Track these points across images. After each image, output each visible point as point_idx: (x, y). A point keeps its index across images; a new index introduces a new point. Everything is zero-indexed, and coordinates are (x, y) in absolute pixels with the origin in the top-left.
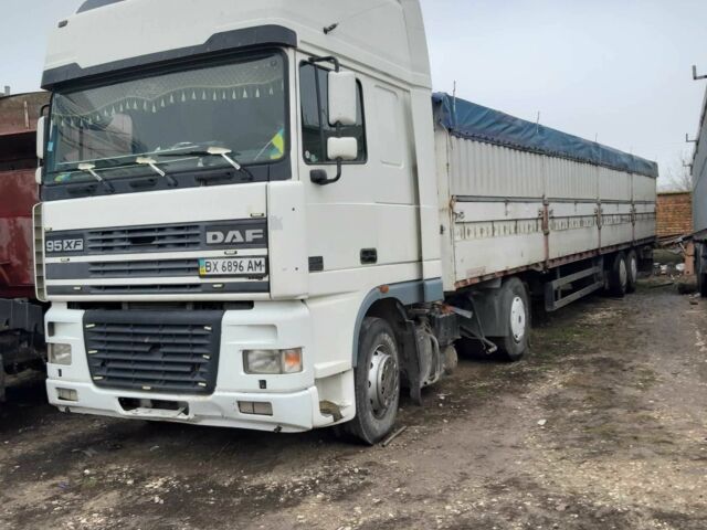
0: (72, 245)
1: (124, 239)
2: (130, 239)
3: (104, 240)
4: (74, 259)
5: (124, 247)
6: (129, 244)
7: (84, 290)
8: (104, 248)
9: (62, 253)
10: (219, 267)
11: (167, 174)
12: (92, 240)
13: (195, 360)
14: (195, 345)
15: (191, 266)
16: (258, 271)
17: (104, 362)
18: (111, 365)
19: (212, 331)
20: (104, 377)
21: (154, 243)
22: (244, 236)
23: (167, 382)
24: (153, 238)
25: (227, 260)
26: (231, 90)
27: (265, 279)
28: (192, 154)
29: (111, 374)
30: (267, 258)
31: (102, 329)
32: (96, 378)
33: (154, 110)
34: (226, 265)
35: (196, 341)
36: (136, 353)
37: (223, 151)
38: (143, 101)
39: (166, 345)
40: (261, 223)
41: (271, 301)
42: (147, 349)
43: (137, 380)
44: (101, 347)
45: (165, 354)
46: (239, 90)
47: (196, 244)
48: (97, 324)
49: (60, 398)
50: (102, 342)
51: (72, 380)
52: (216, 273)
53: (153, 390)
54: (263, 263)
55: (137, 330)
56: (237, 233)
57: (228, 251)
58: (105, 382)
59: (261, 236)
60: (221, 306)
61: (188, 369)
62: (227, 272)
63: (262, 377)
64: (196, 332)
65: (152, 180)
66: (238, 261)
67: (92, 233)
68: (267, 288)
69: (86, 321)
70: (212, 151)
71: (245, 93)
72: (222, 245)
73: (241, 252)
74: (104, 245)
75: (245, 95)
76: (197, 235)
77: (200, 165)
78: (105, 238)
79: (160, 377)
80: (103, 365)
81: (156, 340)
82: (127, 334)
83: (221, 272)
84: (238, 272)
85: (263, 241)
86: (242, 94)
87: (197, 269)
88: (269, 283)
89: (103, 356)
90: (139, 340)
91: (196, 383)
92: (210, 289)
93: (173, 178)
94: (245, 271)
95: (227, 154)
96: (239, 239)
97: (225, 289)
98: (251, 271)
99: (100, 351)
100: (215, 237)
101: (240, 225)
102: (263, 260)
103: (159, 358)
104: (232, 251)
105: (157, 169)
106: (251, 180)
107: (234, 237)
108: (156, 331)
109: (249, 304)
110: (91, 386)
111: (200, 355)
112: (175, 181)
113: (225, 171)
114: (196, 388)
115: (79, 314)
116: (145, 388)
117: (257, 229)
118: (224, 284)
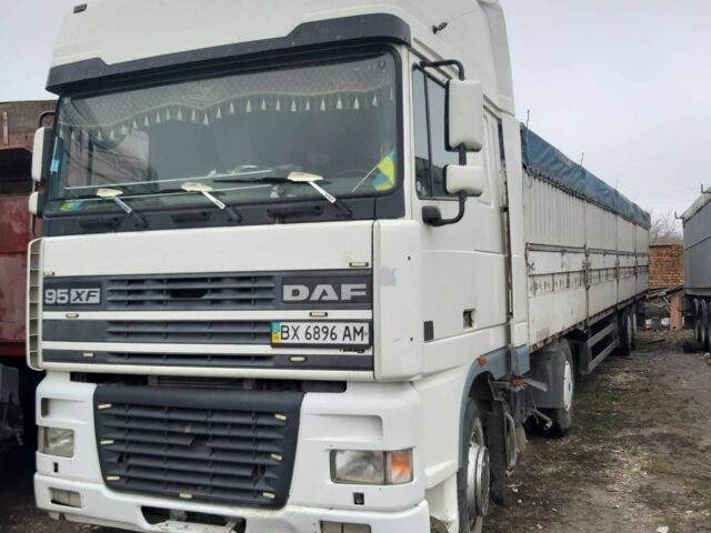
0: (84, 296)
1: (160, 291)
2: (169, 292)
3: (130, 292)
4: (85, 316)
5: (160, 302)
6: (167, 297)
7: (98, 357)
8: (130, 303)
9: (68, 306)
10: (301, 333)
11: (228, 205)
12: (113, 291)
13: (259, 461)
14: (259, 440)
15: (261, 331)
16: (358, 341)
17: (123, 456)
18: (132, 461)
19: (287, 421)
20: (122, 477)
21: (206, 297)
22: (338, 292)
23: (215, 488)
24: (204, 291)
25: (313, 325)
26: (320, 98)
27: (368, 353)
28: (265, 181)
29: (132, 473)
30: (371, 323)
31: (122, 412)
32: (110, 478)
33: (206, 122)
34: (311, 331)
35: (261, 434)
36: (170, 446)
37: (311, 178)
38: (190, 111)
39: (215, 437)
40: (364, 276)
41: (374, 382)
42: (187, 442)
43: (169, 483)
44: (121, 436)
45: (214, 450)
46: (331, 99)
47: (269, 301)
48: (116, 405)
49: (54, 501)
50: (121, 429)
51: (74, 479)
52: (295, 341)
53: (194, 499)
54: (366, 330)
55: (174, 416)
56: (329, 288)
57: (315, 312)
58: (123, 483)
59: (364, 293)
60: (300, 386)
61: (248, 473)
62: (313, 341)
63: (359, 489)
64: (262, 421)
65: (205, 214)
66: (330, 326)
67: (113, 281)
68: (369, 364)
69: (98, 399)
70: (294, 177)
71: (339, 103)
72: (306, 304)
73: (333, 314)
74: (131, 298)
75: (339, 105)
76: (271, 288)
77: (274, 195)
78: (132, 289)
79: (206, 481)
80: (120, 460)
81: (202, 431)
82: (160, 420)
83: (303, 340)
84: (329, 341)
85: (366, 301)
86: (335, 104)
87: (269, 335)
88: (373, 357)
89: (122, 448)
90: (177, 429)
91: (260, 492)
92: (286, 363)
93: (235, 211)
94: (339, 341)
95: (317, 182)
96: (332, 296)
97: (308, 363)
98: (347, 341)
99: (117, 441)
100: (296, 293)
101: (334, 277)
102: (366, 326)
103: (205, 456)
104: (322, 312)
105: (213, 199)
106: (349, 217)
107: (324, 293)
108: (202, 418)
109: (340, 386)
110: (102, 488)
111: (268, 454)
112: (237, 215)
113: (311, 204)
114: (258, 499)
115: (89, 389)
116: (181, 495)
117: (358, 284)
118: (306, 357)
